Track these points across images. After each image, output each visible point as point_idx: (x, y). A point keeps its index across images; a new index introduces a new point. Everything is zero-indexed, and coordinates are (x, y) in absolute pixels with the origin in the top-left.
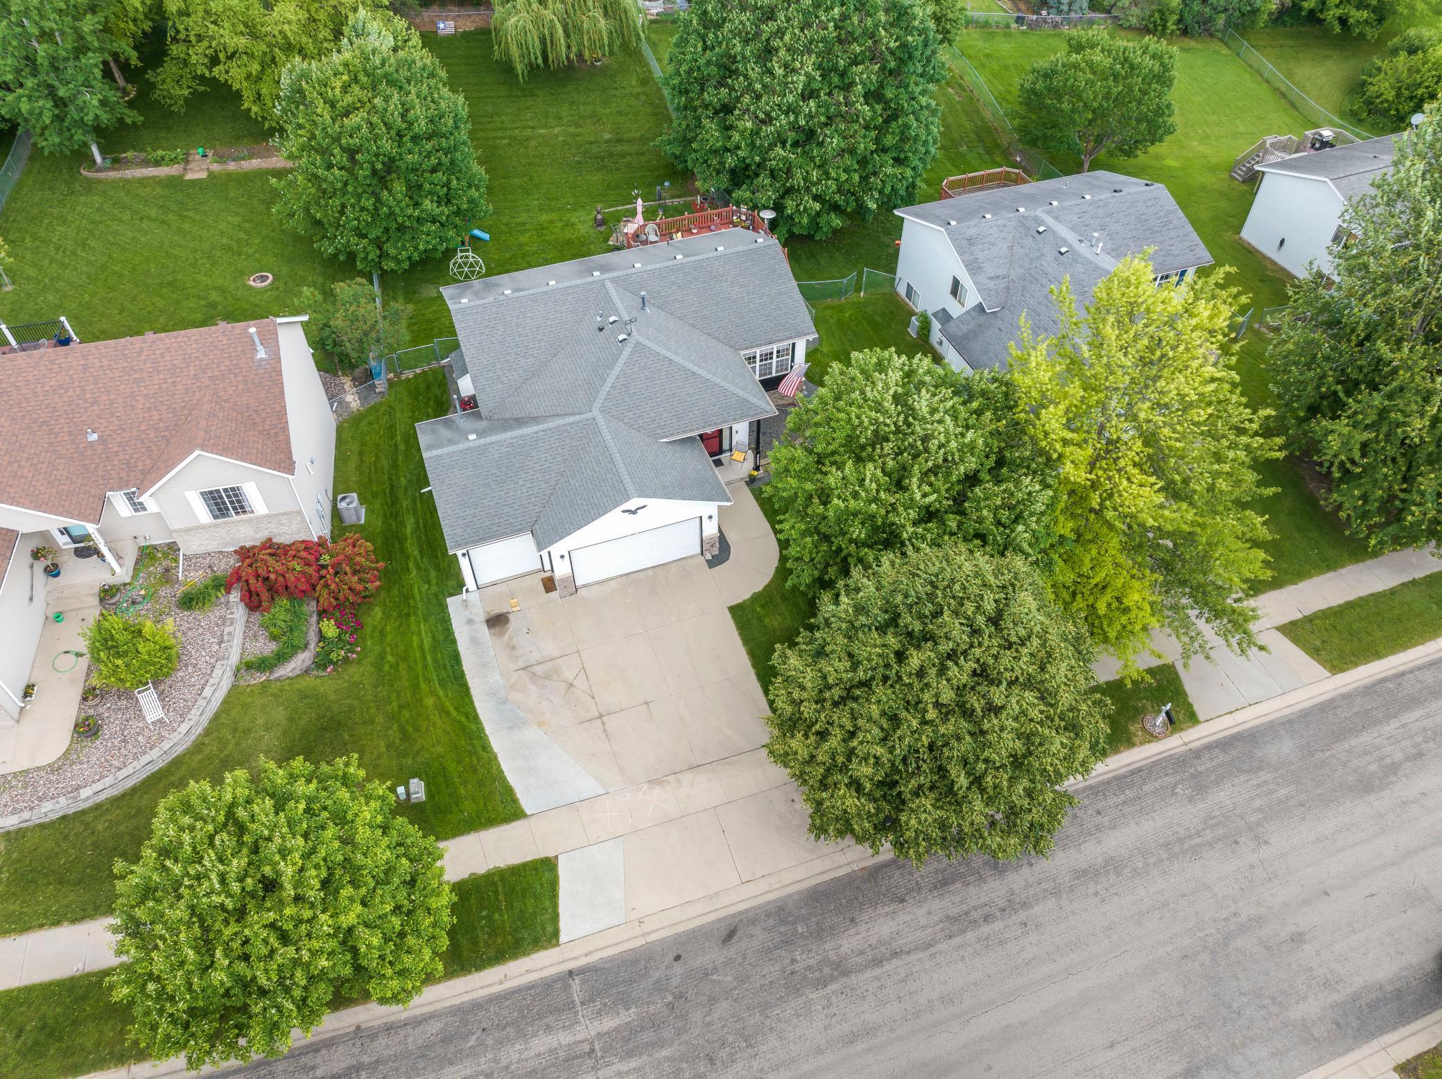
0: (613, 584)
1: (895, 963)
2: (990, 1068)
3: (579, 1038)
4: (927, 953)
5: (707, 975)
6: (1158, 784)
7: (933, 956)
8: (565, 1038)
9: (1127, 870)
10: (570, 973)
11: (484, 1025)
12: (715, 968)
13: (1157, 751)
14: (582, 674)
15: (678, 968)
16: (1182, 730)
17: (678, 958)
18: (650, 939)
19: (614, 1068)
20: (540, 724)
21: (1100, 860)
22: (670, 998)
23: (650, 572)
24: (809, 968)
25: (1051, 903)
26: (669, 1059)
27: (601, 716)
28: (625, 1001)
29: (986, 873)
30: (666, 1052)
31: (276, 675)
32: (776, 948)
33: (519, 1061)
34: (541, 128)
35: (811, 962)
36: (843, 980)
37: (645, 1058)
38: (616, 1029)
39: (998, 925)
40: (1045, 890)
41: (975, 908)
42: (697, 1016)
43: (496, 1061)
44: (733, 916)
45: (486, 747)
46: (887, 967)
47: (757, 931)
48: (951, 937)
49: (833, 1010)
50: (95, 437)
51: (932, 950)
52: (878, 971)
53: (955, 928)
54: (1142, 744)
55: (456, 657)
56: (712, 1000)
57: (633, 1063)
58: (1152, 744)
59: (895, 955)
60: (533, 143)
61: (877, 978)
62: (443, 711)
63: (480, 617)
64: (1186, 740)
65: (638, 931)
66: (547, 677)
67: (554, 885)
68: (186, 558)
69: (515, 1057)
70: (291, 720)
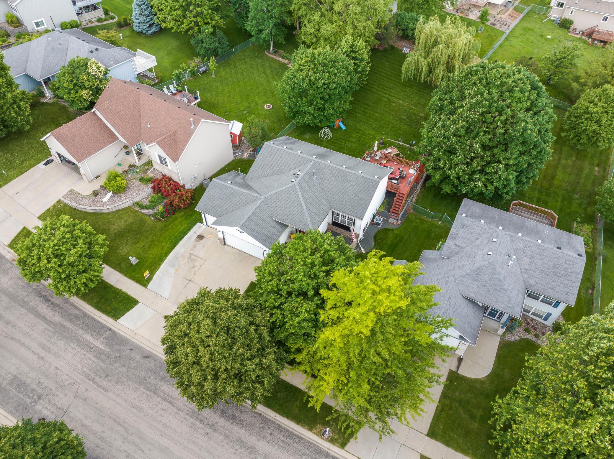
0: (235, 250)
1: (167, 404)
2: (150, 450)
3: (94, 343)
4: (177, 411)
5: (131, 359)
6: (300, 448)
7: (177, 413)
8: (92, 340)
9: (254, 456)
10: (111, 329)
11: (85, 322)
12: (134, 360)
13: (317, 441)
14: (199, 267)
15: (128, 352)
16: (334, 444)
17: (131, 350)
18: (133, 340)
19: (90, 356)
20: (177, 270)
21: (251, 444)
22: (118, 356)
23: (247, 255)
24: (150, 383)
25: (222, 437)
26: (101, 367)
27: (190, 281)
28: (110, 346)
29: (219, 412)
30: (102, 364)
31: (141, 211)
32: (151, 371)
33: (80, 335)
34: (402, 100)
35: (152, 382)
36: (152, 394)
37: (98, 361)
38: (101, 349)
39: (201, 426)
40: (225, 433)
41: (203, 416)
42: (117, 365)
43: (77, 330)
44: (154, 354)
45: (160, 265)
46: (164, 403)
47: (153, 362)
48: (187, 414)
49: (141, 397)
50: (149, 126)
51: (179, 412)
52: (161, 401)
53: (191, 414)
54: (314, 433)
55: (181, 238)
56: (124, 366)
57: (94, 359)
58: (317, 437)
59: (170, 403)
60: (394, 105)
61: (159, 402)
62: (163, 249)
63: (198, 233)
64: (331, 448)
65: (133, 336)
66: (192, 261)
67: (132, 307)
68: (154, 169)
69: (80, 334)
70: (132, 223)
